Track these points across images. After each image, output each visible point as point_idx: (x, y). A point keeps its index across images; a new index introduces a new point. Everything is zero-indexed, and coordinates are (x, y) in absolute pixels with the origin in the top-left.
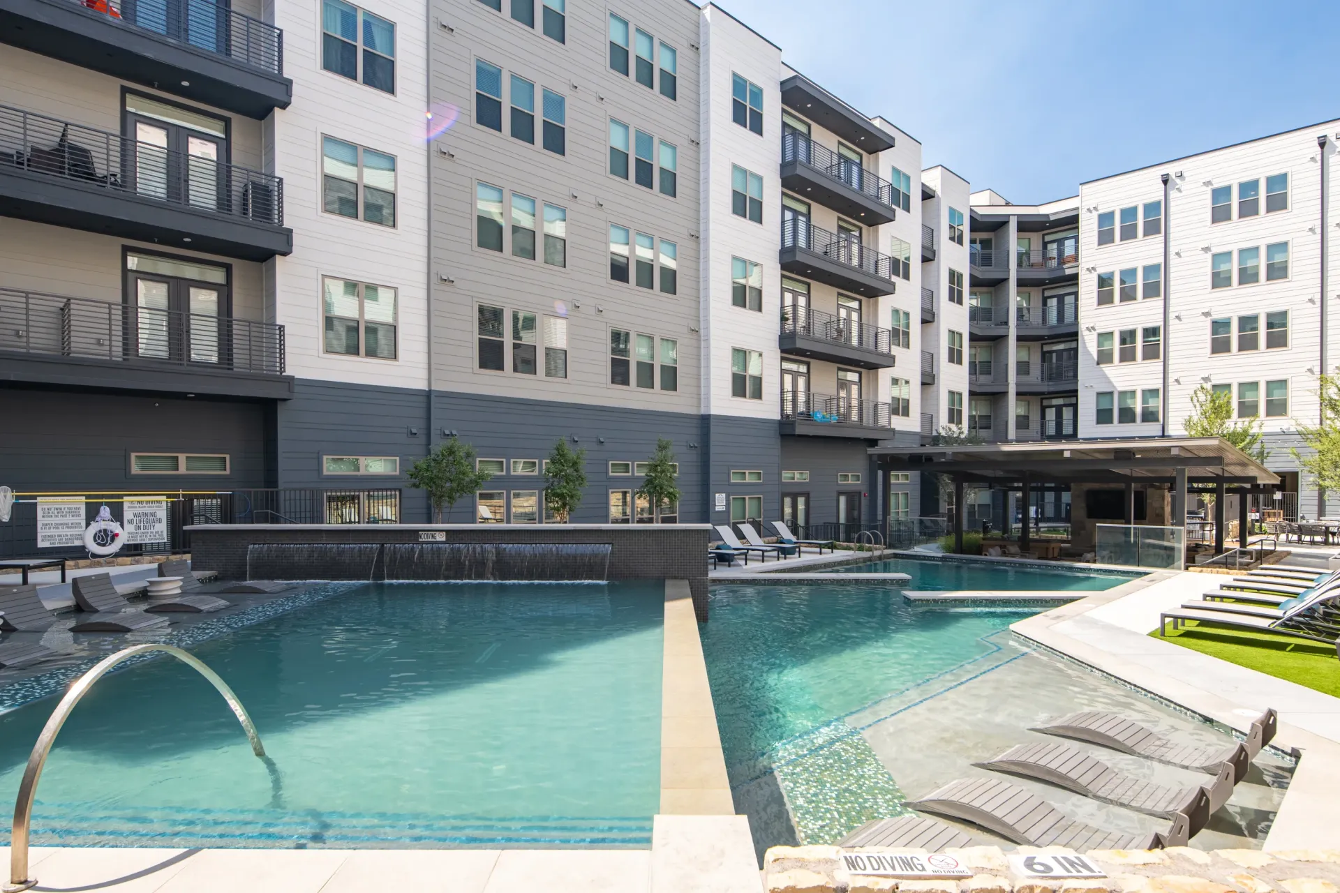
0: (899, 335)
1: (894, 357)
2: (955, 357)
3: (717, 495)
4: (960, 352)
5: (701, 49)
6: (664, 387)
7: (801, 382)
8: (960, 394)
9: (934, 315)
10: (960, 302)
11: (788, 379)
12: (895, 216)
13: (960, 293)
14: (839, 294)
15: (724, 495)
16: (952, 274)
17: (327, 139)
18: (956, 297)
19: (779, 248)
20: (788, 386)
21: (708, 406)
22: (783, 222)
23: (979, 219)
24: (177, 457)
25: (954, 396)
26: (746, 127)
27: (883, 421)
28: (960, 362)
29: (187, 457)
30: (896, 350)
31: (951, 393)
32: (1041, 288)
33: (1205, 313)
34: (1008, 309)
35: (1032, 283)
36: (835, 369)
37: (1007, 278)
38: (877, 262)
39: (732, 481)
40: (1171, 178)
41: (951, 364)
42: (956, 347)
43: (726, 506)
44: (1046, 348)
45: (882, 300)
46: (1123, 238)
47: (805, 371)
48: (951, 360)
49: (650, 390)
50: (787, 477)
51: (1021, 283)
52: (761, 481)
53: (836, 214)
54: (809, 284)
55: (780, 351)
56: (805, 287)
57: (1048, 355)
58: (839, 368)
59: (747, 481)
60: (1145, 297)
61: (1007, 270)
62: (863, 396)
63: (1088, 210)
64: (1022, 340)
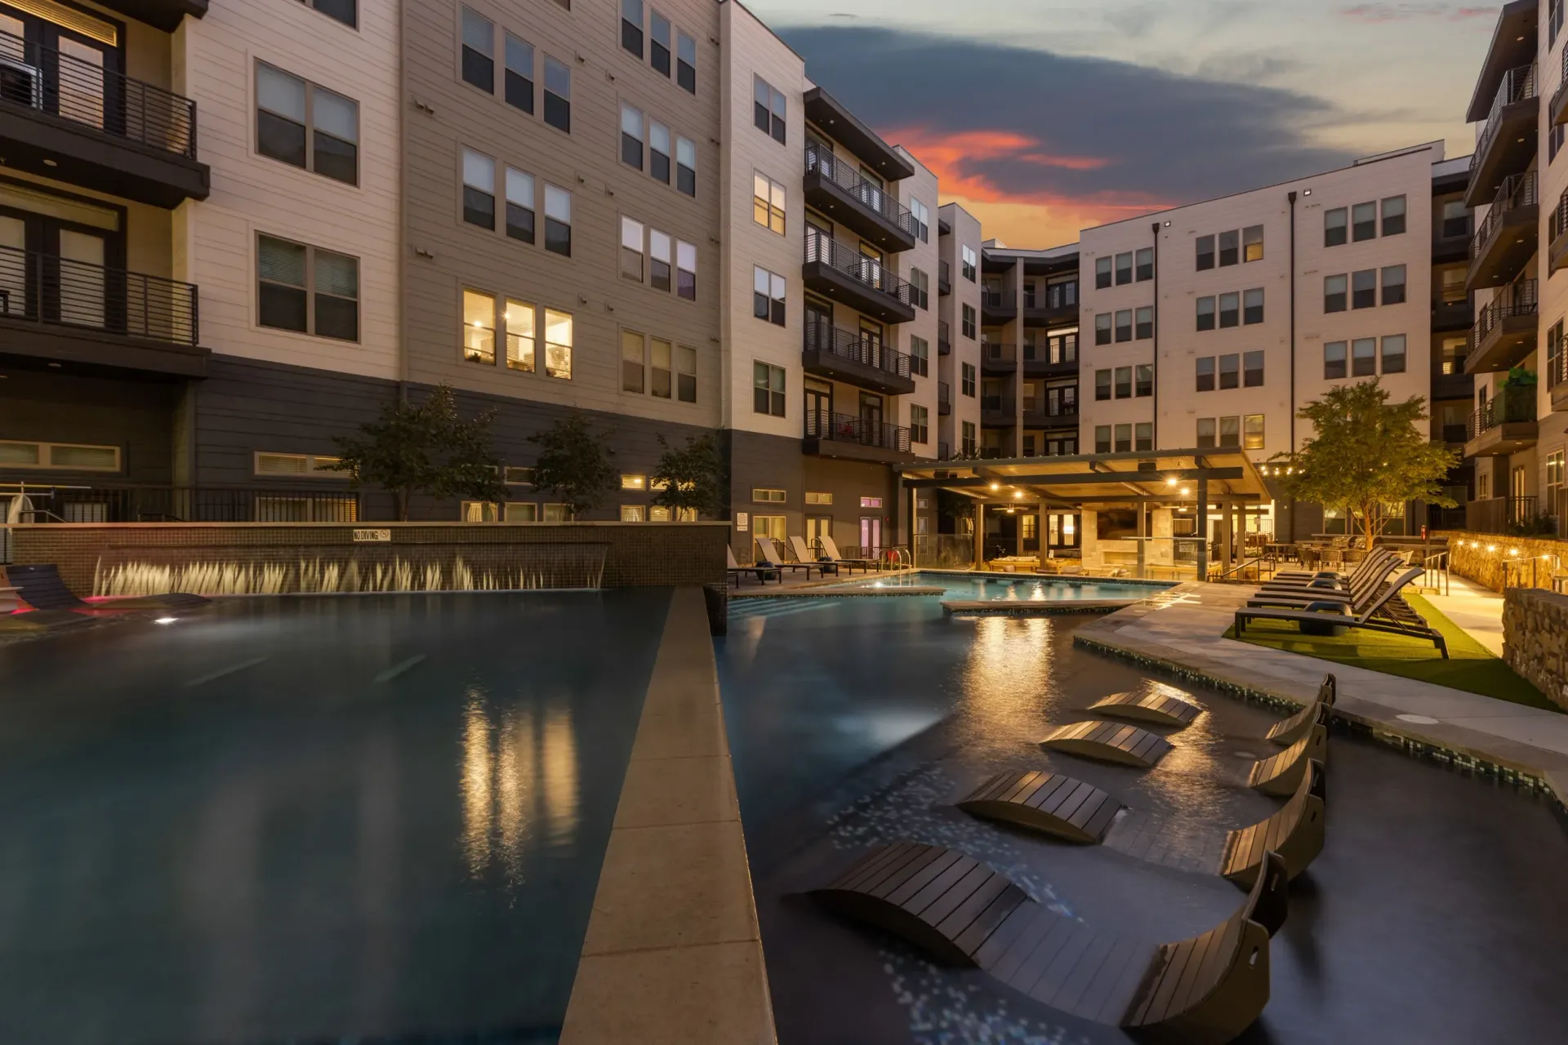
0: (919, 365)
1: (914, 383)
2: (968, 389)
3: (739, 514)
4: (973, 385)
5: (722, 44)
6: (681, 398)
7: (825, 402)
8: (973, 426)
9: (949, 346)
10: (973, 337)
11: (811, 398)
12: (914, 244)
13: (973, 328)
14: (861, 317)
15: (746, 515)
16: (965, 307)
17: (261, 64)
18: (968, 331)
19: (803, 263)
20: (812, 406)
21: (729, 420)
22: (806, 236)
23: (988, 258)
24: (38, 446)
25: (968, 427)
26: (768, 133)
27: (903, 446)
28: (973, 395)
29: (53, 447)
30: (915, 377)
31: (965, 424)
32: (1044, 329)
33: (1191, 352)
34: (1015, 346)
35: (1037, 324)
36: (858, 392)
37: (1014, 317)
38: (897, 289)
39: (754, 500)
40: (1161, 227)
41: (964, 396)
42: (969, 380)
43: (748, 526)
44: (1049, 385)
45: (902, 326)
46: (1119, 283)
47: (828, 391)
48: (965, 392)
49: (667, 400)
50: (810, 498)
51: (1028, 323)
52: (784, 502)
53: (858, 237)
54: (832, 305)
55: (802, 368)
56: (828, 306)
57: (1051, 392)
58: (861, 392)
59: (770, 501)
60: (1138, 337)
61: (1015, 309)
62: (885, 420)
63: (1087, 254)
64: (1028, 376)
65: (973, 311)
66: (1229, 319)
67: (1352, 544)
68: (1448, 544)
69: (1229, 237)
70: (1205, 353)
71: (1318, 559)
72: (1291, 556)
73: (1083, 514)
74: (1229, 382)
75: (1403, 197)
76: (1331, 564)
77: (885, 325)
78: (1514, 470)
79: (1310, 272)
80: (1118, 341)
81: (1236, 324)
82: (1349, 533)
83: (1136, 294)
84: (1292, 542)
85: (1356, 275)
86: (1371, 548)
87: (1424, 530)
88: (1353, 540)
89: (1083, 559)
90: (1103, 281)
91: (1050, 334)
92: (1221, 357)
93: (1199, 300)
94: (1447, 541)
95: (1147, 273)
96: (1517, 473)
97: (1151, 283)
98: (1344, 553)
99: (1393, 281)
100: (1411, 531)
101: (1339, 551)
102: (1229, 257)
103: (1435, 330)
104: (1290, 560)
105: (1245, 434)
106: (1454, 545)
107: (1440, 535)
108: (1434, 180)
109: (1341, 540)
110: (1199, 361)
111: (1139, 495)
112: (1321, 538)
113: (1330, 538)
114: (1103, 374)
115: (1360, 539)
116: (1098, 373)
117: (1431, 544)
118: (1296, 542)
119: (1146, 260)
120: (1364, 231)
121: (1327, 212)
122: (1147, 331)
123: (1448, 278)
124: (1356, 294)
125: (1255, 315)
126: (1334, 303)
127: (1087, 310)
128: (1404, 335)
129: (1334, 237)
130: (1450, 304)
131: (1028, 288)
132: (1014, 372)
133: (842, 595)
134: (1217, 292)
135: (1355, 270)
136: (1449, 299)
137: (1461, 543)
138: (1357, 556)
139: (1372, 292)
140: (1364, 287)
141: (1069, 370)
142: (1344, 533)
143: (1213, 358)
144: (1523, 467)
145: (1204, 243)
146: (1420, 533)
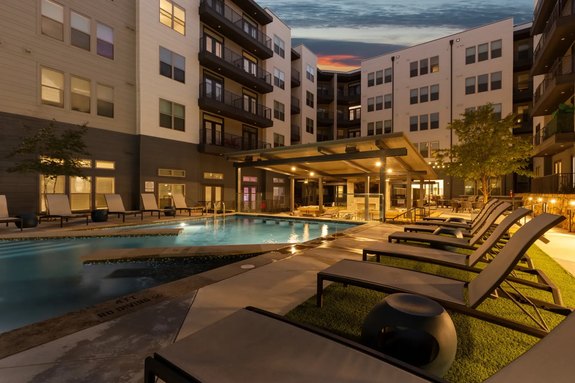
0: (279, 115)
1: (272, 122)
2: (310, 130)
3: (146, 183)
4: (312, 128)
6: (100, 114)
7: (218, 128)
9: (299, 109)
10: (312, 107)
11: (208, 124)
12: (273, 55)
13: (312, 103)
14: (243, 88)
15: (153, 183)
16: (308, 93)
18: (310, 104)
19: (199, 52)
20: (208, 128)
21: (139, 130)
22: (204, 40)
23: (321, 73)
28: (312, 132)
30: (276, 120)
32: (348, 106)
33: (408, 114)
34: (334, 112)
35: (344, 103)
36: (242, 125)
37: (333, 100)
38: (265, 76)
39: (159, 175)
40: (395, 58)
41: (308, 133)
42: (310, 126)
43: (154, 189)
44: (350, 131)
45: (268, 95)
46: (377, 84)
47: (221, 122)
48: (308, 131)
49: (88, 114)
50: (208, 175)
51: (339, 103)
52: (184, 176)
53: (242, 48)
54: (223, 79)
55: (199, 107)
56: (222, 79)
57: (350, 134)
58: (243, 125)
59: (172, 175)
60: (386, 108)
61: (333, 96)
62: (259, 139)
63: (364, 72)
64: (339, 126)
65: (312, 95)
66: (424, 99)
67: (477, 200)
68: (523, 199)
69: (424, 62)
70: (414, 114)
71: (460, 207)
72: (450, 206)
73: (347, 185)
74: (424, 127)
75: (500, 40)
76: (467, 209)
77: (259, 94)
78: (555, 163)
79: (459, 76)
80: (377, 110)
81: (427, 101)
82: (476, 195)
83: (384, 89)
84: (451, 199)
85: (479, 77)
86: (487, 201)
87: (511, 193)
88: (477, 198)
89: (348, 207)
90: (371, 83)
91: (350, 108)
92: (421, 116)
93: (411, 91)
94: (522, 198)
95: (389, 79)
96: (556, 165)
97: (391, 83)
98: (473, 204)
99: (496, 79)
100: (504, 193)
101: (471, 203)
102: (424, 71)
103: (514, 102)
104: (449, 207)
105: (431, 150)
106: (526, 200)
107: (518, 195)
108: (514, 32)
109: (472, 198)
110: (411, 118)
111: (366, 173)
112: (464, 197)
113: (467, 197)
114: (371, 124)
115: (481, 198)
116: (369, 124)
117: (515, 200)
118: (453, 199)
119: (389, 73)
120: (483, 57)
121: (467, 49)
122: (389, 105)
123: (520, 79)
124: (479, 86)
125: (435, 96)
126: (470, 90)
127: (364, 96)
128: (501, 104)
129: (470, 60)
130: (521, 91)
131: (339, 88)
132: (332, 124)
133: (90, 237)
134: (419, 87)
135: (479, 75)
136: (521, 88)
137: (530, 199)
138: (480, 205)
139: (486, 85)
140: (483, 82)
141: (357, 123)
142: (474, 195)
143: (417, 117)
144: (560, 161)
145: (413, 65)
146: (509, 195)
